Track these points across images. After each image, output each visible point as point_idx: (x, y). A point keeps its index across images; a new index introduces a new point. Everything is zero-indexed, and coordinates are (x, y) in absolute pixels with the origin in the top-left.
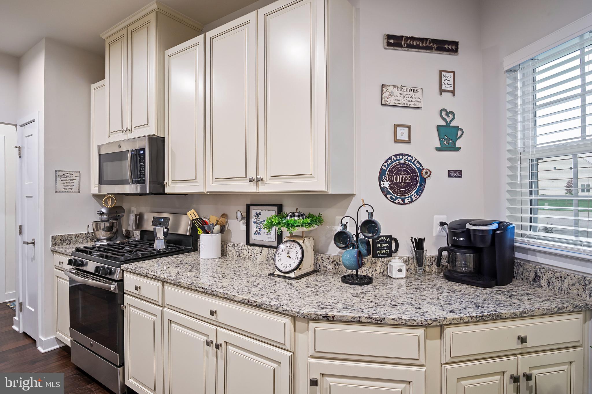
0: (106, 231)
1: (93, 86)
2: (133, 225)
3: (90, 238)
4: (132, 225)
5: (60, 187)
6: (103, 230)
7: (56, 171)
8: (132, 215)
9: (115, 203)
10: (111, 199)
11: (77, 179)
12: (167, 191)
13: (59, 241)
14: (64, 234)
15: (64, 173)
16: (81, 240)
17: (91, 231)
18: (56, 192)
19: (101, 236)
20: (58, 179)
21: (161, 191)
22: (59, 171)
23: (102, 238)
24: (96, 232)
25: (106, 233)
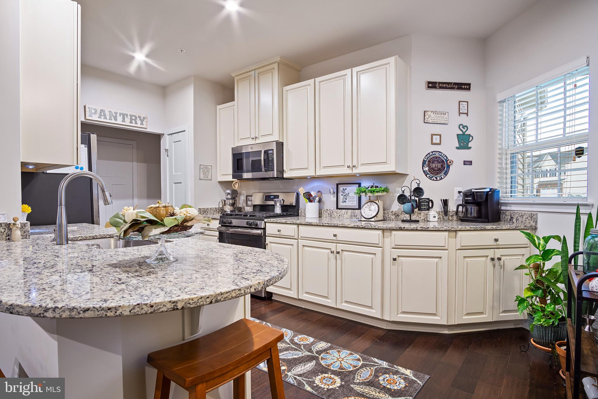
0: (230, 206)
1: (219, 107)
2: (244, 203)
3: (218, 211)
4: (242, 203)
5: (202, 176)
6: (229, 205)
7: (200, 165)
8: (242, 196)
9: (240, 186)
10: (237, 184)
11: (210, 170)
12: (285, 176)
13: (202, 212)
14: (204, 208)
15: (204, 166)
16: (213, 212)
17: (221, 206)
18: (200, 179)
19: (227, 209)
20: (201, 170)
21: (281, 176)
22: (202, 165)
23: (227, 210)
24: (224, 206)
25: (231, 207)
